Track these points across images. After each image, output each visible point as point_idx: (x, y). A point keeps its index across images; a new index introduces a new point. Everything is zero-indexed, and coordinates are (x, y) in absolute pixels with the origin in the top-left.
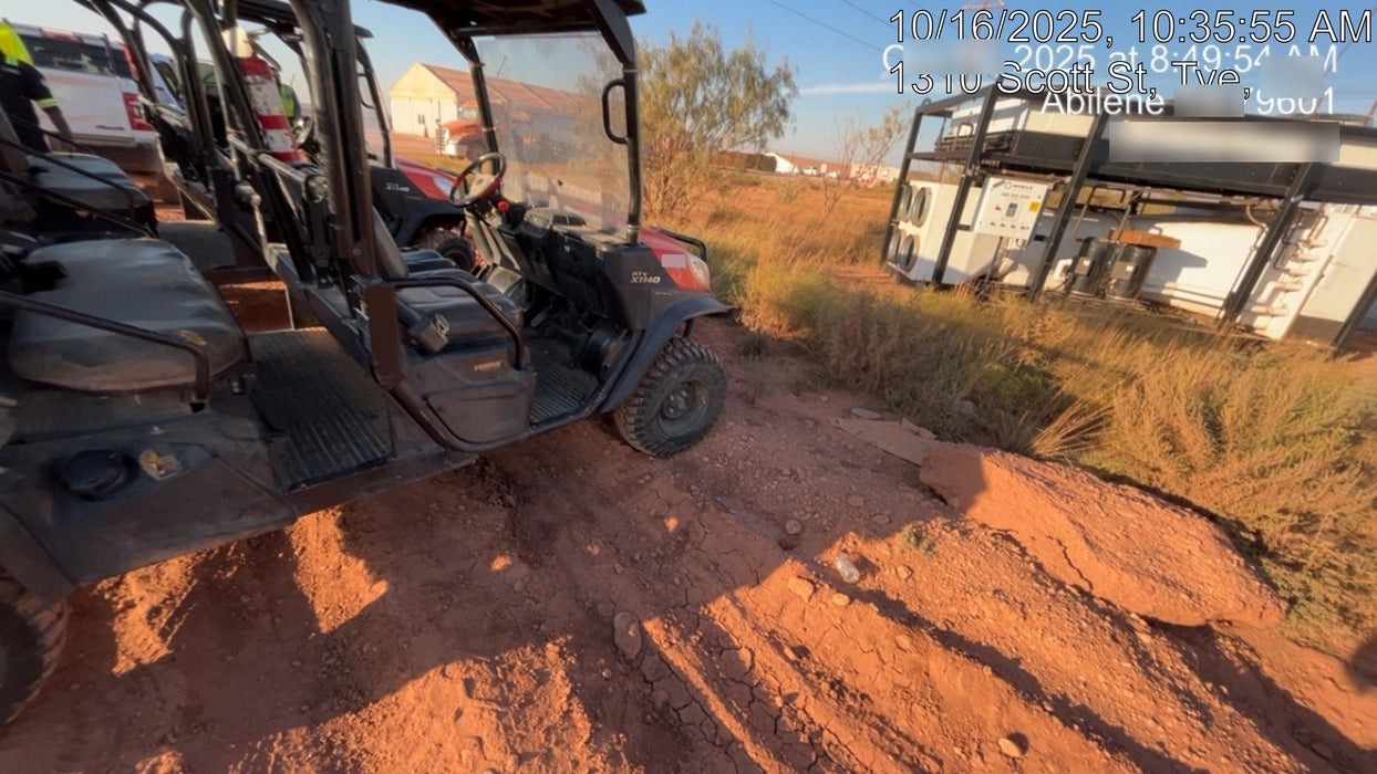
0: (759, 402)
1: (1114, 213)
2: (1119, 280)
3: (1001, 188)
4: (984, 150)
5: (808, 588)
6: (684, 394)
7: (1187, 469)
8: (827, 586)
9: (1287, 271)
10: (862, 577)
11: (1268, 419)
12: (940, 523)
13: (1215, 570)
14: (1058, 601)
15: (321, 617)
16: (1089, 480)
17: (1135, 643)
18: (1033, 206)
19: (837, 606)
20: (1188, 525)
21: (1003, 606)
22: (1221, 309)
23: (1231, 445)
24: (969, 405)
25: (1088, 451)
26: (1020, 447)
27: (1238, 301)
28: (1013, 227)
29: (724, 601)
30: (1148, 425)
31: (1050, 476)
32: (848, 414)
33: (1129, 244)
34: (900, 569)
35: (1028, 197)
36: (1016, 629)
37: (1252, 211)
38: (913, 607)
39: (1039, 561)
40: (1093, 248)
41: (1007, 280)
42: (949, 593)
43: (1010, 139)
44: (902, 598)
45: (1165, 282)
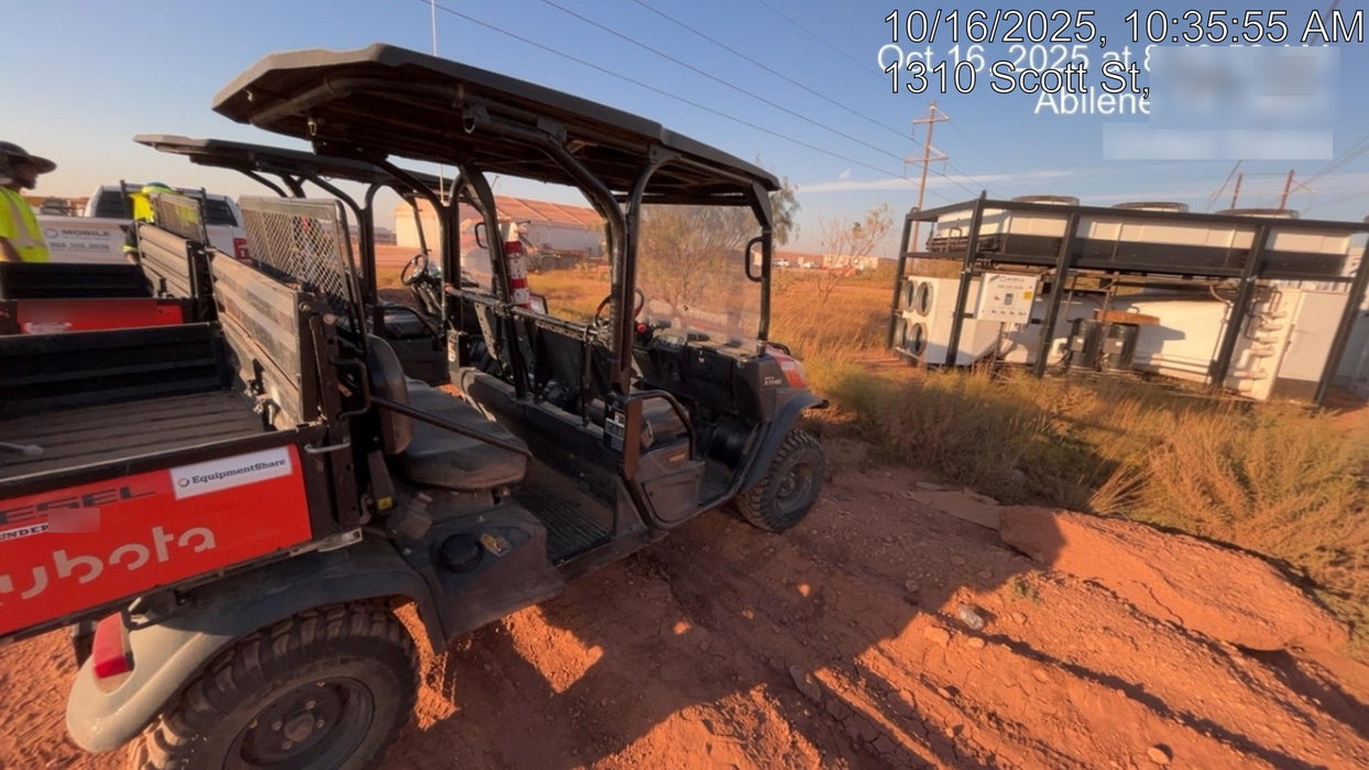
0: (836, 480)
1: (1093, 296)
2: (1111, 355)
3: (997, 281)
4: (977, 250)
5: (946, 636)
6: (793, 475)
7: (1229, 518)
8: (960, 633)
9: (1257, 340)
10: (985, 624)
11: (1285, 471)
12: (1036, 575)
13: (1280, 600)
14: (1160, 633)
15: (552, 680)
16: (1150, 532)
17: (1232, 664)
18: (1027, 295)
19: (974, 649)
20: (1246, 564)
21: (1115, 640)
22: (1207, 375)
23: (1261, 495)
24: (1019, 474)
25: (1135, 508)
26: (1080, 507)
27: (1221, 368)
28: (1012, 313)
29: (872, 652)
30: (1187, 481)
31: (1119, 530)
32: (913, 487)
33: (1115, 323)
34: (1016, 615)
35: (1021, 288)
36: (1132, 660)
37: (1215, 290)
38: (1036, 647)
39: (1130, 602)
40: (1084, 328)
41: (1009, 358)
42: (1065, 632)
43: (999, 241)
44: (1024, 640)
45: (1151, 354)
